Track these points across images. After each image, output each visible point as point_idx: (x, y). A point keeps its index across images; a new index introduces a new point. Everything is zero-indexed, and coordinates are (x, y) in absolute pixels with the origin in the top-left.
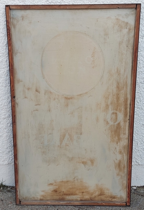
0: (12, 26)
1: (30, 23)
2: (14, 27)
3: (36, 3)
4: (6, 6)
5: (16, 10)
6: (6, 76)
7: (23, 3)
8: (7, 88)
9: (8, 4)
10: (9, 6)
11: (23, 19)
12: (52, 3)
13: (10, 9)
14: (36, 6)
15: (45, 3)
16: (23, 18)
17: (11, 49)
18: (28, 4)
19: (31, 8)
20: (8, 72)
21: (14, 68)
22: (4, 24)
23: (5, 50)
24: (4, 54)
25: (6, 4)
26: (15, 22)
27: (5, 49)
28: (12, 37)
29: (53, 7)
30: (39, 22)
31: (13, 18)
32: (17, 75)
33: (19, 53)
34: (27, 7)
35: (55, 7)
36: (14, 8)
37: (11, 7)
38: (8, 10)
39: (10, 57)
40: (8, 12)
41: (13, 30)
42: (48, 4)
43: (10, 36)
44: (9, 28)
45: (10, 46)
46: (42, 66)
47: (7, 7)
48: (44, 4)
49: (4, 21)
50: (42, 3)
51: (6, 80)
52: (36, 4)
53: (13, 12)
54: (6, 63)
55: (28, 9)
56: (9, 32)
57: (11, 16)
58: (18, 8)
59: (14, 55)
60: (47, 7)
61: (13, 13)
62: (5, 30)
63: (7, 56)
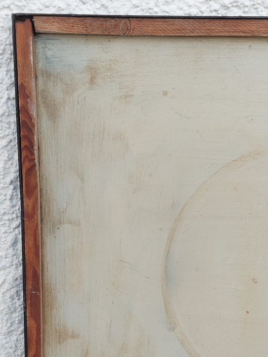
0: (43, 110)
1: (126, 96)
2: (53, 115)
3: (156, 5)
4: (18, 18)
5: (64, 40)
6: (12, 298)
7: (98, 6)
8: (15, 338)
9: (26, 11)
10: (30, 17)
11: (92, 80)
12: (235, 10)
13: (36, 34)
14: (159, 23)
15: (204, 8)
16: (93, 74)
17: (34, 208)
18: (122, 13)
19: (136, 33)
20: (18, 282)
21: (46, 282)
22: (6, 97)
23: (8, 203)
24: (6, 217)
25: (16, 11)
26: (57, 92)
27: (8, 197)
28: (43, 157)
29: (242, 28)
30: (165, 93)
31: (48, 75)
32: (54, 311)
33: (70, 223)
34: (116, 26)
35: (254, 28)
36: (53, 27)
37: (40, 26)
38: (27, 39)
39: (30, 242)
40: (27, 46)
41: (44, 128)
42: (214, 14)
43: (33, 154)
44: (30, 117)
45: (29, 198)
46: (167, 278)
47: (19, 25)
48: (194, 12)
49: (5, 87)
50: (186, 8)
51: (12, 310)
52: (160, 14)
53: (49, 46)
54: (11, 251)
55: (118, 36)
56: (25, 136)
57: (40, 65)
58: (75, 31)
59: (46, 229)
60: (216, 27)
61: (49, 53)
62: (9, 123)
63: (18, 227)
